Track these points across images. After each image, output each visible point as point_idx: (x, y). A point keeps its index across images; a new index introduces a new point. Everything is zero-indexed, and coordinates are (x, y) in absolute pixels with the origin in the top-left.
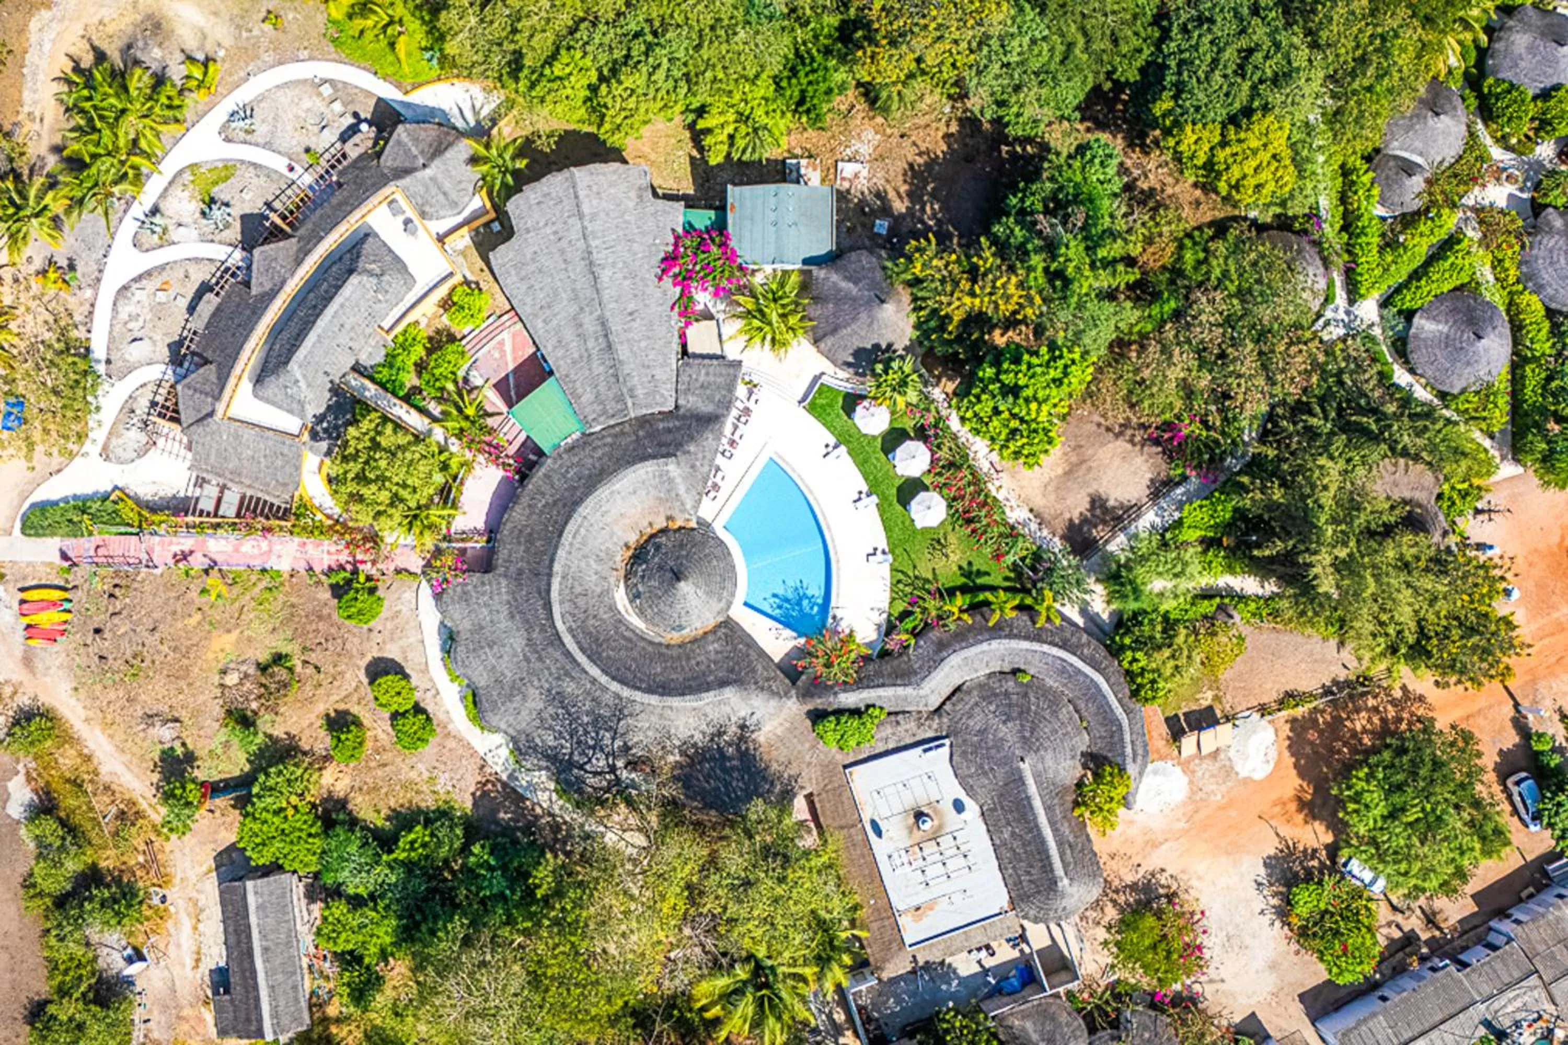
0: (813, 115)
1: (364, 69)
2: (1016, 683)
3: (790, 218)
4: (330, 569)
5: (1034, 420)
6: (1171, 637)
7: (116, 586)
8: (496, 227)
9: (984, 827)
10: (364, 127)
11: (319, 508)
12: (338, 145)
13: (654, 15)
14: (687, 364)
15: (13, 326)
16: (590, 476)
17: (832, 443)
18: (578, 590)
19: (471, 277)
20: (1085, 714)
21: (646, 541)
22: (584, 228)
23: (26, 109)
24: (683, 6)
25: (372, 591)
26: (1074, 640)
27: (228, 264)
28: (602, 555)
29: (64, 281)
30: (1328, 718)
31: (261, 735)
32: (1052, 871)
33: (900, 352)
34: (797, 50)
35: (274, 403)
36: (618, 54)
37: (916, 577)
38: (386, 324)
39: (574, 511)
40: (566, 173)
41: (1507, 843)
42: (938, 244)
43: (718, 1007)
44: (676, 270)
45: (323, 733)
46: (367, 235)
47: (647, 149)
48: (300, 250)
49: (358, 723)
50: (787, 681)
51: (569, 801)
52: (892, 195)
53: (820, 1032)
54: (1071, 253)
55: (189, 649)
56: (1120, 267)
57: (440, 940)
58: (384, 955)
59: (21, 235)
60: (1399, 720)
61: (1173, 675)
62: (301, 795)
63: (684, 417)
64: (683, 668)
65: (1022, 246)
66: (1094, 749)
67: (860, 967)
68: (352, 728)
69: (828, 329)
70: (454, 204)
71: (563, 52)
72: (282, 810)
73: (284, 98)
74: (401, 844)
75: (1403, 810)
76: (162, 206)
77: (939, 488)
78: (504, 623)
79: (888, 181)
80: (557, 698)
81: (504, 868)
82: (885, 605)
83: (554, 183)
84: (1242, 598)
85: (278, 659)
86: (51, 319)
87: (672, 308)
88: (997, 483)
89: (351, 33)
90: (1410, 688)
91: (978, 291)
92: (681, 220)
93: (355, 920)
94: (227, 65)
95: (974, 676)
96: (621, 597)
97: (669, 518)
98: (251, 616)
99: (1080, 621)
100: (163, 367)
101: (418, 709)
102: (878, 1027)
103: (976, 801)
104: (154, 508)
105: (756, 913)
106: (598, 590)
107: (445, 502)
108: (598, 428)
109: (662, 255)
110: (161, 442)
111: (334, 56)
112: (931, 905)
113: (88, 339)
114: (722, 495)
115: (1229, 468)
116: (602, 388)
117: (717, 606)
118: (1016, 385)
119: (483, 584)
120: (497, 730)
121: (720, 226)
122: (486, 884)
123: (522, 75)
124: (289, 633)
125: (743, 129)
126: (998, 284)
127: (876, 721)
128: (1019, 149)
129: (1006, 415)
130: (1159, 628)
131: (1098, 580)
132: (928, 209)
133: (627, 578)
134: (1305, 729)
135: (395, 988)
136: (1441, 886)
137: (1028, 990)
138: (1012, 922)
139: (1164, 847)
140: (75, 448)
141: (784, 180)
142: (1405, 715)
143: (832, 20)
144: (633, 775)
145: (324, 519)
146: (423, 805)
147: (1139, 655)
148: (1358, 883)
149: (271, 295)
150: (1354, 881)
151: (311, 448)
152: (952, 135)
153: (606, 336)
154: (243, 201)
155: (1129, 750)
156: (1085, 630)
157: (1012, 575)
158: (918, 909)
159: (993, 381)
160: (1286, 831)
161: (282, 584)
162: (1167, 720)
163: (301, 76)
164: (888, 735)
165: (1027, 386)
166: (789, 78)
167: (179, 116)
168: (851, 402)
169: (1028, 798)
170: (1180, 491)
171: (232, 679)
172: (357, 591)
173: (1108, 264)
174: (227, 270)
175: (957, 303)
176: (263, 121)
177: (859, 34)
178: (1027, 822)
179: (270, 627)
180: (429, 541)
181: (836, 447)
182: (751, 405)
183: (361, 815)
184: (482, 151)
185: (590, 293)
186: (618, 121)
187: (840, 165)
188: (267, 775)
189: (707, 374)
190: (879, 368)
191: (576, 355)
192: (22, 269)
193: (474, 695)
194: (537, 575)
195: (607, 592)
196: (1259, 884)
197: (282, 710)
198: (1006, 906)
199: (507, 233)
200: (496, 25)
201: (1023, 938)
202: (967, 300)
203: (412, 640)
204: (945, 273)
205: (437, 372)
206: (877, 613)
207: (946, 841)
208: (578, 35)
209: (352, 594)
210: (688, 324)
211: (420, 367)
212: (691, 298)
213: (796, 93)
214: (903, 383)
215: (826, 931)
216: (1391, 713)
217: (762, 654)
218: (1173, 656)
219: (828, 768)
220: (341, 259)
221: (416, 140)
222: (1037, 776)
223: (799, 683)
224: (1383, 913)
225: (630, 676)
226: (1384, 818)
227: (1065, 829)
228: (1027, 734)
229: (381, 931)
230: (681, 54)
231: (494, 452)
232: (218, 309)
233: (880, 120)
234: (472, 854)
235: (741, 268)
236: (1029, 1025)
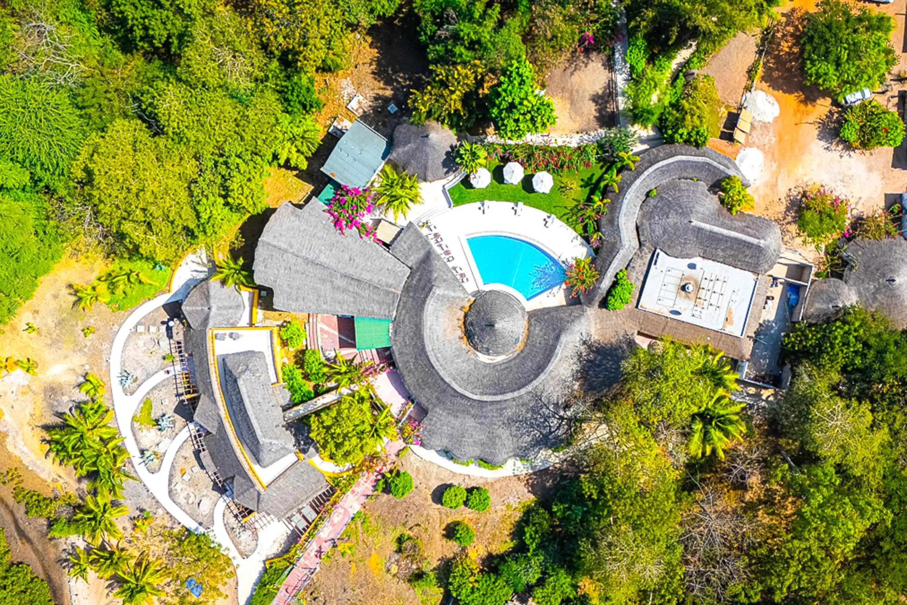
0: (315, 105)
1: (143, 303)
2: (653, 198)
3: (357, 150)
4: (374, 487)
5: (533, 106)
6: (683, 109)
7: (311, 594)
8: (264, 293)
9: (710, 261)
10: (171, 324)
11: (341, 472)
12: (172, 341)
13: (211, 150)
14: (394, 249)
15: (151, 559)
16: (414, 333)
17: (480, 206)
18: (465, 377)
19: (279, 323)
20: (690, 176)
21: (465, 327)
22: (293, 253)
23: (49, 481)
24: (216, 133)
25: (398, 474)
26: (652, 156)
27: (193, 435)
28: (457, 353)
29: (146, 519)
30: (772, 61)
31: (431, 573)
32: (752, 244)
33: (458, 144)
34: (277, 91)
35: (274, 461)
36: (219, 181)
37: (571, 210)
38: (274, 380)
39: (426, 353)
40: (260, 244)
41: (889, 19)
42: (418, 90)
43: (708, 446)
44: (344, 223)
45: (450, 543)
46: (224, 360)
47: (277, 194)
48: (209, 397)
49: (457, 524)
50: (577, 306)
51: (563, 448)
52: (381, 92)
53: (753, 405)
54: (466, 31)
55: (366, 580)
56: (490, 11)
57: (585, 557)
58: (575, 587)
59: (109, 526)
60: (796, 27)
61: (701, 121)
62: (473, 574)
63: (418, 268)
64: (537, 352)
65: (447, 51)
66: (710, 183)
67: (735, 365)
68: (457, 528)
69: (423, 170)
70: (238, 306)
71: (198, 207)
72: (473, 588)
73: (131, 352)
74: (528, 542)
75: (839, 58)
76: (143, 447)
77: (537, 169)
78: (457, 423)
79: (373, 90)
80: (511, 421)
81: (572, 502)
82: (575, 234)
83: (260, 252)
84: (688, 62)
85: (400, 540)
86: (161, 538)
87: (361, 237)
88: (553, 141)
89: (121, 298)
90: (785, 12)
91: (453, 89)
92: (321, 203)
93: (549, 589)
94: (95, 369)
95: (636, 216)
96: (483, 358)
97: (462, 308)
98: (370, 539)
99: (646, 147)
100: (222, 499)
101: (470, 491)
102: (770, 376)
103: (695, 256)
104: (286, 551)
105: (674, 401)
106: (472, 366)
107: (380, 410)
108: (395, 313)
109: (333, 224)
110: (257, 525)
111: (126, 314)
112: (729, 311)
113: (183, 526)
114: (468, 275)
115: (622, 25)
116: (376, 297)
117: (519, 315)
118: (510, 104)
119: (431, 420)
120: (506, 461)
121: (337, 186)
122: (574, 516)
123: (196, 233)
124: (391, 527)
125: (298, 143)
126: (456, 76)
127: (625, 278)
128: (401, 15)
129: (521, 118)
130: (674, 112)
131: (632, 125)
132: (400, 80)
133: (476, 349)
134: (770, 75)
135: (594, 590)
136: (887, 64)
137: (801, 293)
138: (764, 279)
139: (779, 182)
140: (231, 569)
141: (338, 139)
142: (797, 23)
143: (275, 64)
144: (572, 410)
145: (347, 473)
146: (517, 519)
147: (680, 131)
148: (859, 102)
149: (221, 425)
150: (856, 104)
151: (309, 457)
152: (372, 43)
153: (352, 279)
154: (167, 406)
155: (722, 167)
156: (651, 148)
157: (602, 164)
158: (727, 319)
159: (500, 112)
160: (811, 119)
161: (365, 514)
162: (721, 138)
163: (126, 336)
164: (636, 276)
165: (514, 99)
166: (289, 105)
167: (104, 409)
168: (466, 182)
169: (711, 232)
170: (617, 55)
171: (394, 569)
172: (393, 482)
173: (484, 15)
174: (195, 436)
175: (452, 102)
176: (135, 369)
177: (290, 57)
178: (722, 240)
179: (382, 534)
180: (393, 430)
181: (483, 205)
182: (435, 231)
183: (502, 551)
184: (221, 276)
185: (326, 272)
186: (251, 203)
187: (349, 107)
188: (451, 584)
189: (405, 242)
190: (458, 160)
191: (352, 300)
192: (126, 535)
193: (481, 460)
194: (444, 391)
195: (476, 363)
196: (827, 148)
197: (426, 555)
198: (755, 277)
199: (270, 292)
200: (163, 229)
201: (775, 279)
202: (454, 97)
203: (435, 471)
204: (434, 97)
205: (314, 371)
206: (575, 241)
207: (704, 284)
208: (195, 194)
209: (393, 485)
210: (374, 235)
211: (306, 377)
212: (363, 225)
213: (299, 106)
214: (474, 154)
215: (705, 373)
216: (791, 29)
217: (557, 309)
218: (692, 115)
219: (631, 316)
220: (226, 381)
221: (194, 304)
222: (703, 220)
223: (582, 301)
224: (881, 100)
225: (523, 380)
226: (837, 70)
227: (738, 224)
228: (681, 211)
229: (562, 581)
230: (240, 150)
231: (372, 371)
232: (211, 454)
233: (341, 72)
234: (556, 512)
235: (365, 191)
236: (817, 305)
